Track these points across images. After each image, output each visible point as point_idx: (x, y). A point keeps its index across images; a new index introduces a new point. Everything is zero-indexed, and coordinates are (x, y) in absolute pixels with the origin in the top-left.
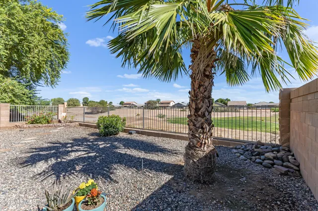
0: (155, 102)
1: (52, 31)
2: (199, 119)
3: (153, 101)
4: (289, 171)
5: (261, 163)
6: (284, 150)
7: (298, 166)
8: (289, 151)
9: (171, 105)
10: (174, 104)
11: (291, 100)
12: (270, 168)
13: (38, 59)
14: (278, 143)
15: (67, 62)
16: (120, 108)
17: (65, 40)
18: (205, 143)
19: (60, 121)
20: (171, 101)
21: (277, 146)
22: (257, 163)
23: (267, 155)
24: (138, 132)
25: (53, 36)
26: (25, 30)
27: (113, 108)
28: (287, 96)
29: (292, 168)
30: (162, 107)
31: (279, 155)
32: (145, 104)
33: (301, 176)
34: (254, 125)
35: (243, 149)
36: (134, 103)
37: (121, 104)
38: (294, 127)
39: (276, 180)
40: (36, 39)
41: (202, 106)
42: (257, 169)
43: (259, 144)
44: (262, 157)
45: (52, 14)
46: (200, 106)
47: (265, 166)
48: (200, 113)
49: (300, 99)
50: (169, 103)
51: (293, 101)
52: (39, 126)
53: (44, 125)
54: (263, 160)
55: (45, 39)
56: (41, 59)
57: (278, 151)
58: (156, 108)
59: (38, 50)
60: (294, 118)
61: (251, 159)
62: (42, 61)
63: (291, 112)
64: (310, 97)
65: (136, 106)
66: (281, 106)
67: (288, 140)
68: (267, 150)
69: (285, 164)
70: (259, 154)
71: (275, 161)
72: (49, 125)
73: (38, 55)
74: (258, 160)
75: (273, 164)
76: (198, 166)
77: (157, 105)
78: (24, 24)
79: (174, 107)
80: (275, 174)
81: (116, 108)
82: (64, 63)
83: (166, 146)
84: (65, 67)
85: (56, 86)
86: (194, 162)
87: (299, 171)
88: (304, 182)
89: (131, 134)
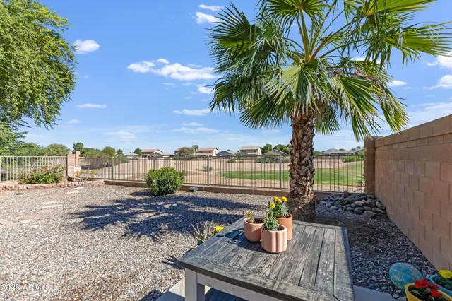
0: (191, 150)
1: (52, 43)
2: (303, 167)
3: (188, 149)
4: (377, 215)
5: (352, 211)
6: (370, 198)
7: (385, 210)
8: (375, 198)
9: (214, 153)
10: (217, 152)
11: (375, 148)
12: (360, 214)
13: (31, 84)
14: (363, 192)
15: (71, 91)
16: (137, 159)
17: (71, 57)
18: (309, 190)
19: (70, 179)
20: (214, 148)
21: (363, 194)
22: (348, 211)
23: (356, 203)
24: (201, 189)
25: (53, 50)
26: (12, 41)
27: (125, 159)
28: (372, 145)
29: (380, 212)
30: (201, 156)
31: (367, 202)
32: (176, 152)
33: (387, 218)
34: (328, 178)
35: (331, 200)
36: (158, 152)
37: (136, 152)
38: (379, 174)
39: (369, 222)
40: (26, 54)
41: (306, 155)
42: (350, 215)
43: (347, 194)
44: (352, 205)
45: (52, 16)
46: (304, 155)
47: (357, 213)
48: (304, 161)
49: (386, 148)
50: (210, 151)
51: (377, 149)
52: (44, 187)
53: (51, 185)
54: (354, 208)
55: (40, 54)
56: (35, 84)
57: (366, 199)
58: (192, 158)
59: (29, 71)
60: (380, 165)
61: (342, 208)
62: (37, 87)
63: (376, 160)
64: (395, 147)
65: (161, 156)
66: (367, 154)
67: (373, 188)
68: (356, 199)
69: (373, 209)
70: (349, 203)
71: (365, 207)
72: (58, 184)
73: (31, 79)
74: (349, 208)
75: (363, 211)
76: (303, 212)
77: (194, 154)
78: (11, 31)
79: (218, 156)
80: (366, 217)
81: (130, 159)
82: (67, 91)
83: (247, 202)
84: (68, 98)
85: (53, 126)
86: (299, 209)
87: (386, 214)
88: (390, 222)
89: (193, 191)
